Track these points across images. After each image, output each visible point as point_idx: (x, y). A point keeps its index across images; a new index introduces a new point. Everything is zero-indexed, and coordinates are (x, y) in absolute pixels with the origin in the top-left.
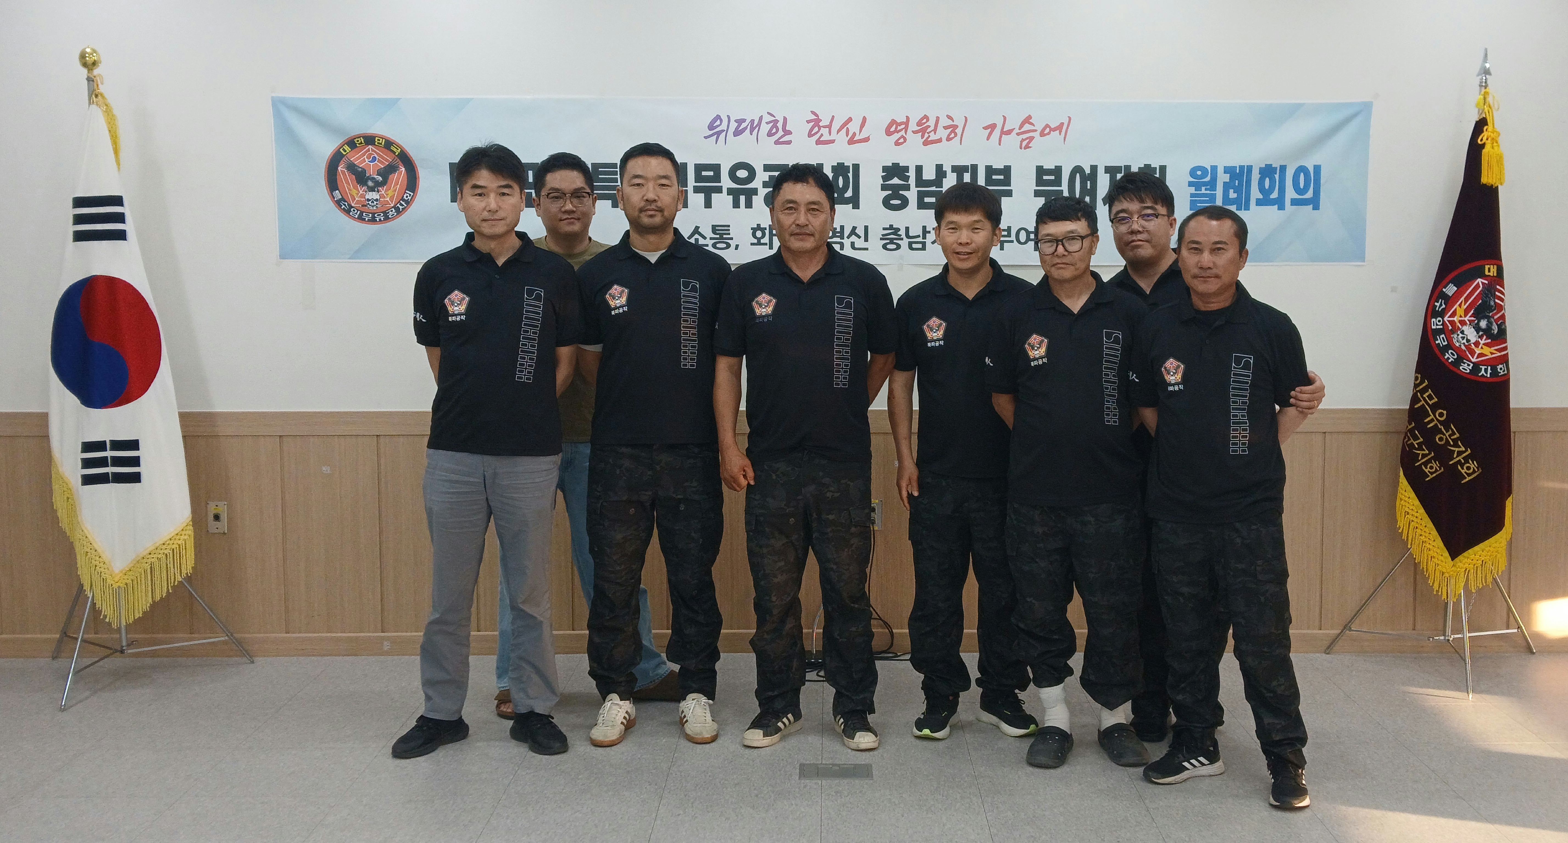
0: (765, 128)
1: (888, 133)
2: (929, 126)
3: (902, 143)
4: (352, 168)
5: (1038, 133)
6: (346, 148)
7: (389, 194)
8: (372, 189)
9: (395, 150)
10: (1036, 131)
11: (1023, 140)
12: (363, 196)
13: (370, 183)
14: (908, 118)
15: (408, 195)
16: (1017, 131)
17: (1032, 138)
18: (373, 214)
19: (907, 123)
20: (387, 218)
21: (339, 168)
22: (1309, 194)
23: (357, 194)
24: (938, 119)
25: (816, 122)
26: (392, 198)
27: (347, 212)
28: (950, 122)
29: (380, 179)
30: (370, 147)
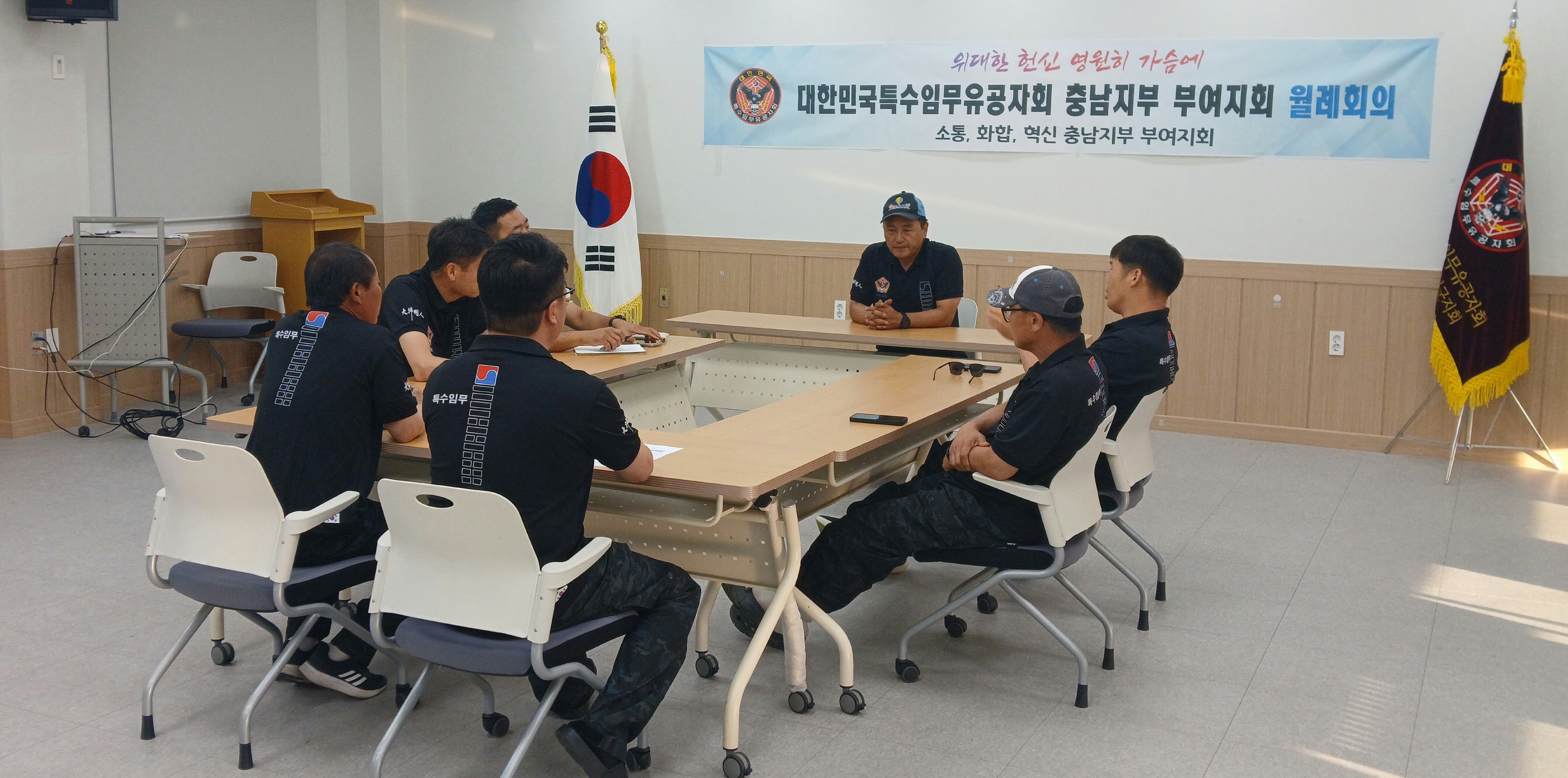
0: (991, 61)
1: (1073, 63)
2: (1101, 58)
3: (1081, 70)
4: (744, 89)
5: (1180, 61)
6: (743, 77)
8: (754, 103)
9: (768, 78)
10: (1178, 60)
11: (1168, 67)
12: (749, 107)
13: (754, 99)
14: (1087, 53)
15: (774, 106)
16: (1164, 60)
17: (1174, 66)
18: (755, 118)
19: (1086, 56)
20: (762, 120)
21: (738, 90)
22: (1385, 107)
23: (747, 105)
24: (1108, 53)
25: (1025, 56)
26: (765, 108)
27: (741, 116)
28: (1116, 55)
29: (760, 96)
30: (755, 76)
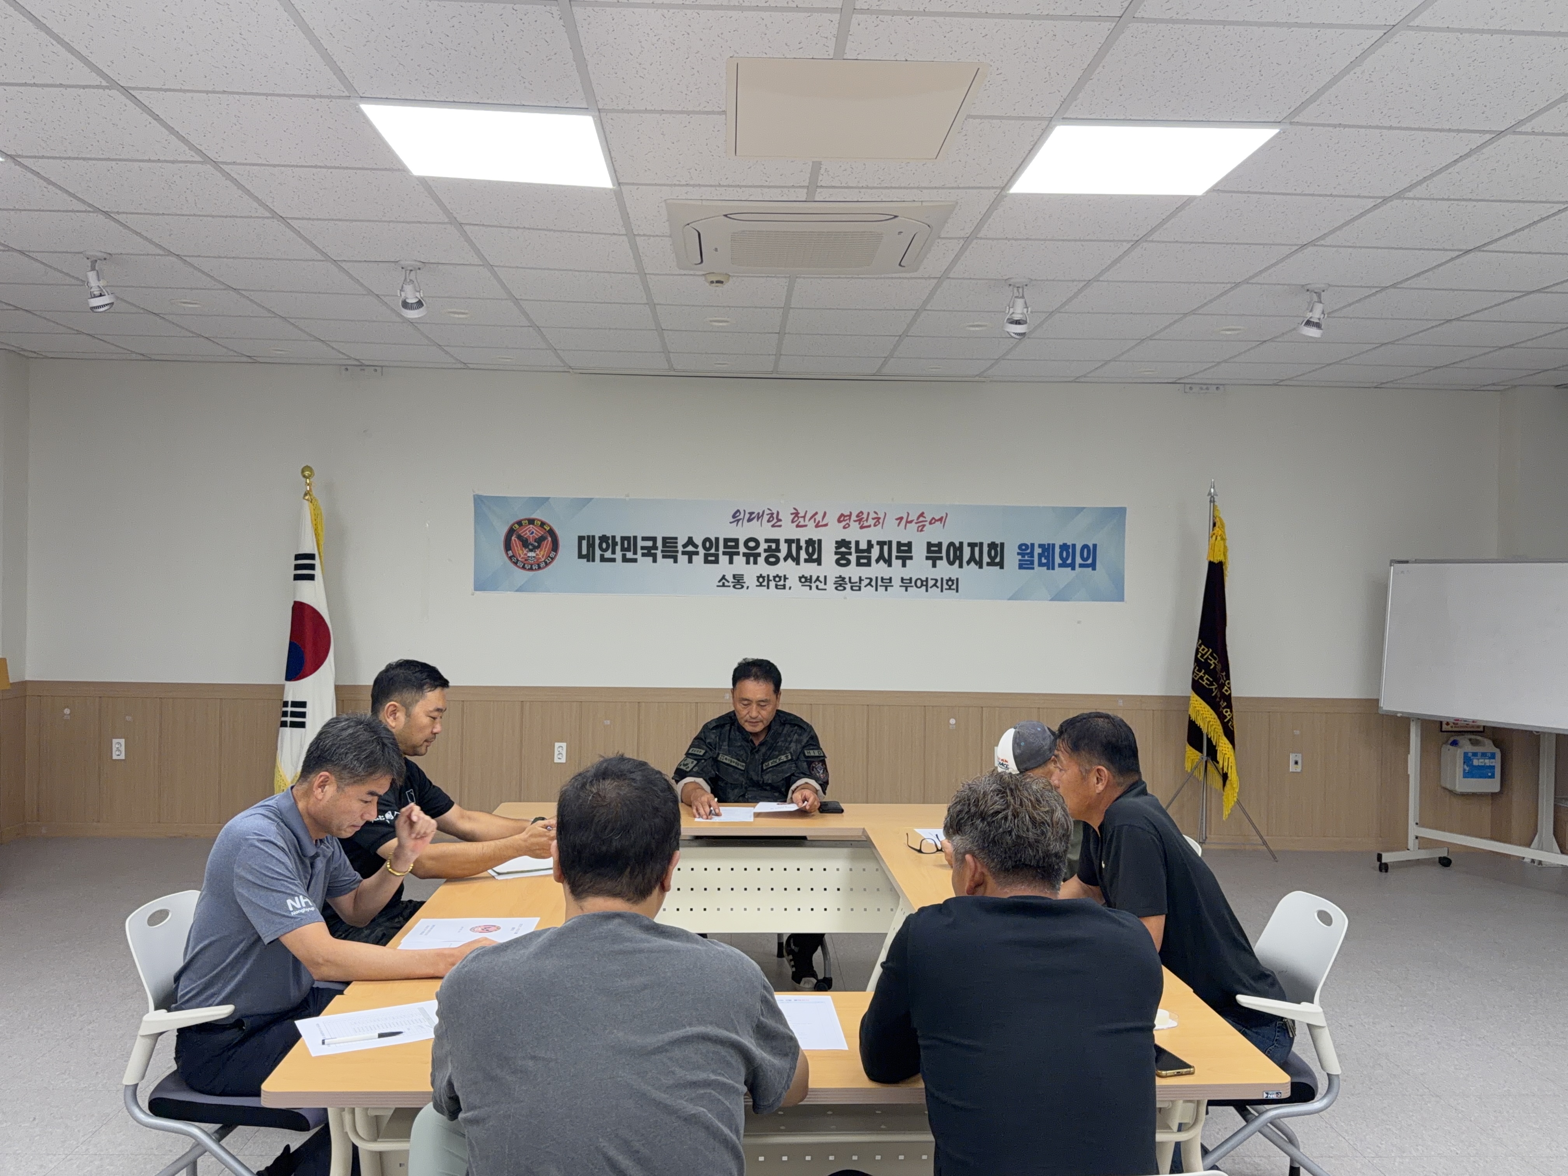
0: (766, 517)
1: (839, 521)
4: (520, 537)
5: (928, 522)
6: (516, 526)
7: (541, 554)
8: (531, 550)
9: (546, 527)
10: (926, 521)
11: (919, 527)
12: (526, 554)
13: (531, 547)
14: (851, 513)
15: (552, 554)
16: (915, 521)
17: (924, 526)
18: (531, 565)
19: (850, 516)
20: (539, 568)
21: (513, 538)
22: (1090, 561)
23: (522, 553)
24: (868, 514)
25: (796, 514)
26: (543, 556)
27: (516, 564)
28: (875, 516)
29: (536, 544)
30: (531, 526)
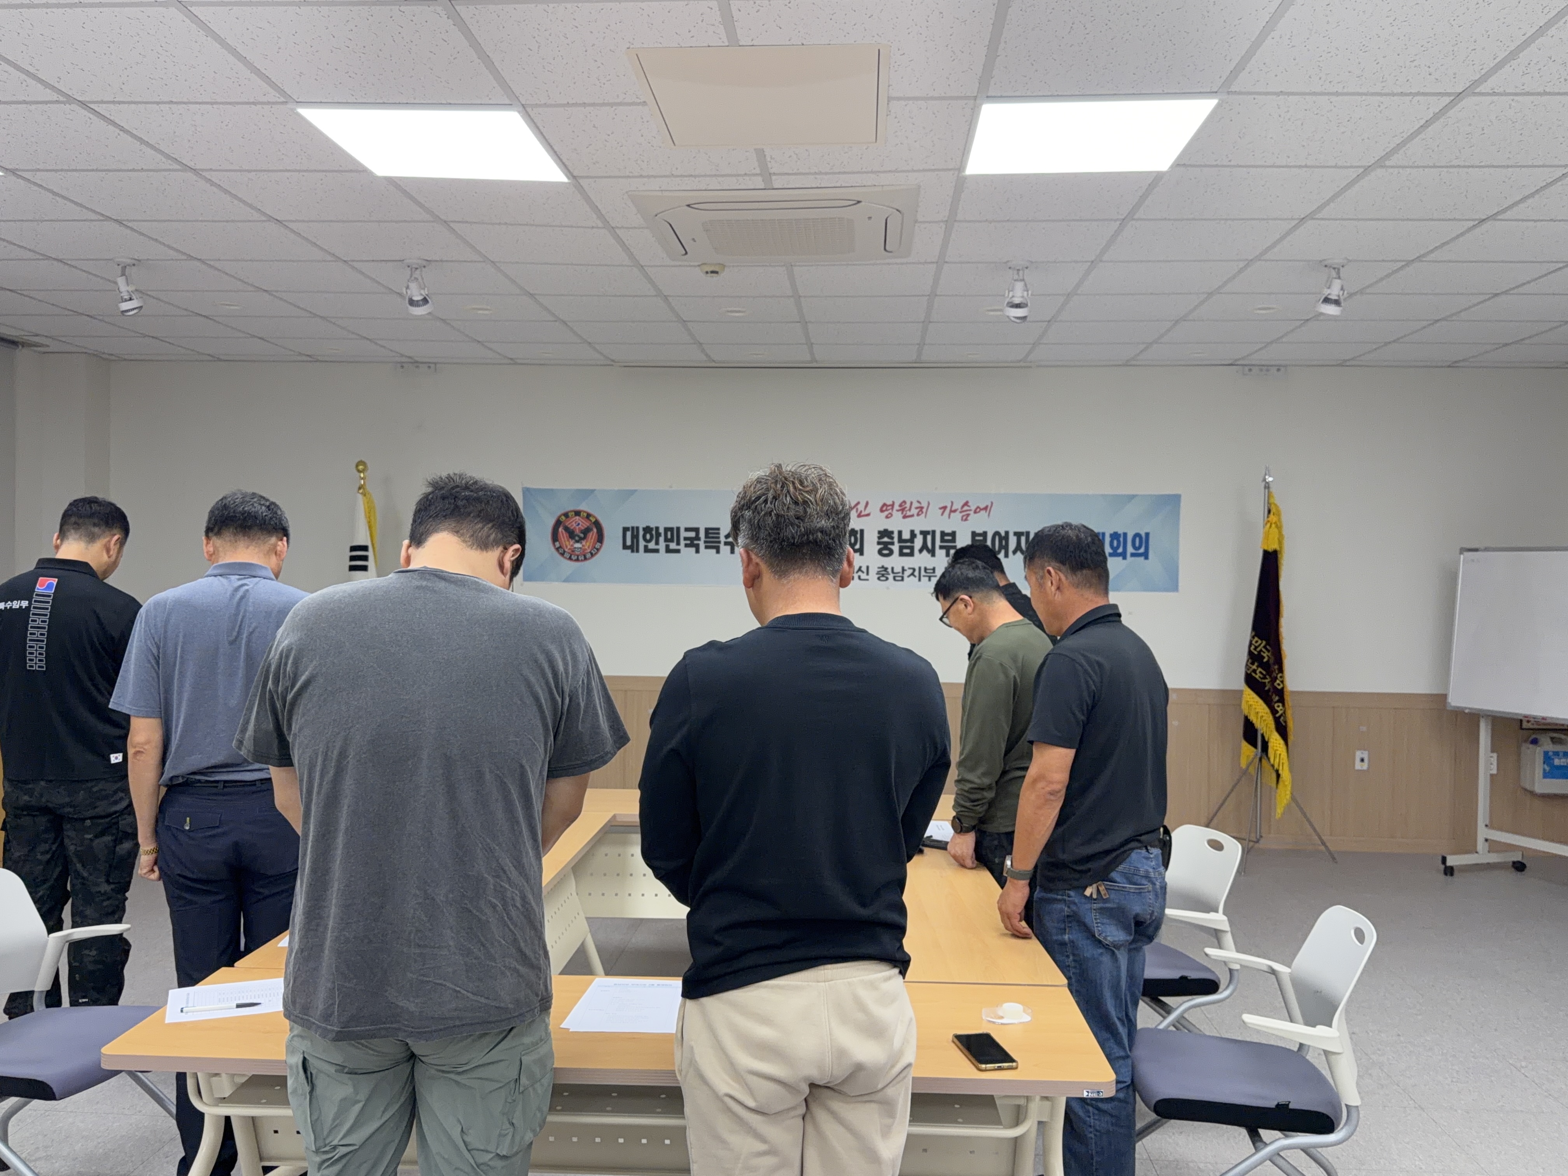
1: (882, 511)
2: (906, 507)
3: (890, 517)
4: (566, 529)
5: (973, 511)
6: (563, 517)
7: (587, 545)
8: (577, 542)
9: (591, 519)
10: (970, 510)
11: (963, 516)
12: (572, 546)
13: (577, 538)
14: (893, 502)
15: (598, 545)
16: (960, 510)
17: (968, 515)
18: (578, 556)
19: (893, 505)
20: (585, 559)
21: (560, 530)
23: (569, 544)
24: (911, 503)
26: (589, 547)
27: (562, 554)
28: (918, 505)
29: (582, 535)
30: (577, 517)
